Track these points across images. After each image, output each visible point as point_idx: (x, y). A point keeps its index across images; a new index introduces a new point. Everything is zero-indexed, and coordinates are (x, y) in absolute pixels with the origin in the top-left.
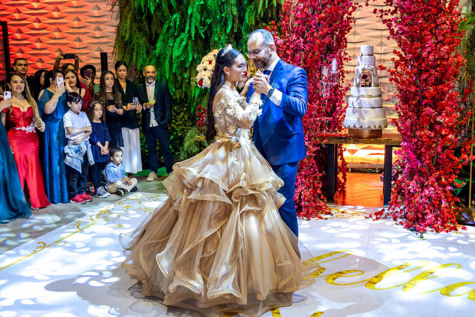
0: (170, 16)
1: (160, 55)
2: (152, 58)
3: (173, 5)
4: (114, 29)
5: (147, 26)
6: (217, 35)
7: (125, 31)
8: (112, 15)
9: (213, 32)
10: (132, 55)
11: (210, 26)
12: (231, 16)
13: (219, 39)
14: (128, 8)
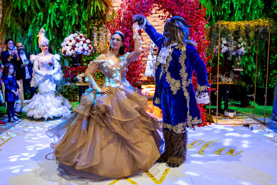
0: (37, 14)
1: (31, 36)
2: (25, 38)
3: (39, 7)
5: (21, 19)
6: (66, 26)
7: (8, 22)
9: (64, 24)
10: (12, 36)
11: (62, 20)
12: (74, 15)
13: (68, 28)
14: (8, 8)
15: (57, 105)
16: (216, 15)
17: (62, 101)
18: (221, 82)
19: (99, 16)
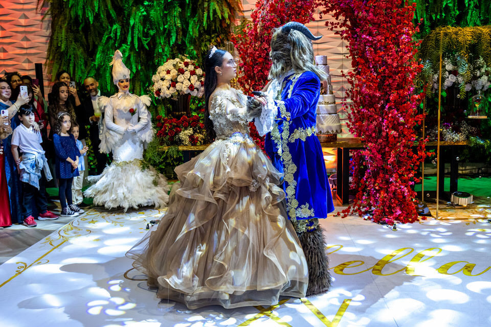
0: (109, 27)
1: (100, 66)
2: (91, 69)
3: (113, 15)
4: (44, 40)
5: (83, 37)
6: (160, 46)
7: (61, 41)
8: (42, 25)
9: (156, 43)
10: (69, 66)
11: (153, 38)
12: (175, 28)
13: (163, 50)
14: (61, 18)
15: (145, 184)
16: (431, 18)
17: (154, 177)
18: (443, 140)
19: (218, 28)
